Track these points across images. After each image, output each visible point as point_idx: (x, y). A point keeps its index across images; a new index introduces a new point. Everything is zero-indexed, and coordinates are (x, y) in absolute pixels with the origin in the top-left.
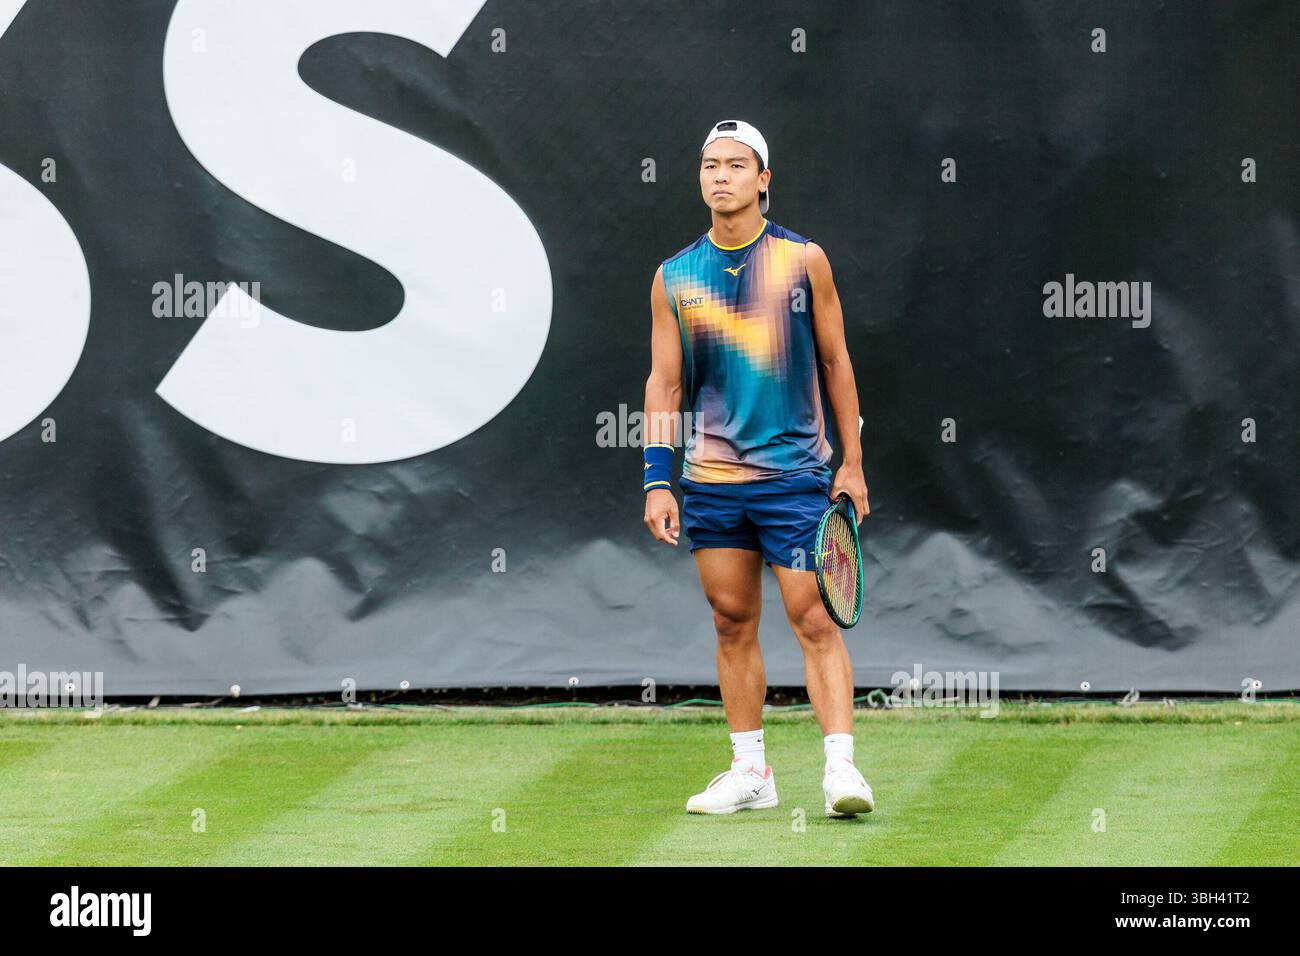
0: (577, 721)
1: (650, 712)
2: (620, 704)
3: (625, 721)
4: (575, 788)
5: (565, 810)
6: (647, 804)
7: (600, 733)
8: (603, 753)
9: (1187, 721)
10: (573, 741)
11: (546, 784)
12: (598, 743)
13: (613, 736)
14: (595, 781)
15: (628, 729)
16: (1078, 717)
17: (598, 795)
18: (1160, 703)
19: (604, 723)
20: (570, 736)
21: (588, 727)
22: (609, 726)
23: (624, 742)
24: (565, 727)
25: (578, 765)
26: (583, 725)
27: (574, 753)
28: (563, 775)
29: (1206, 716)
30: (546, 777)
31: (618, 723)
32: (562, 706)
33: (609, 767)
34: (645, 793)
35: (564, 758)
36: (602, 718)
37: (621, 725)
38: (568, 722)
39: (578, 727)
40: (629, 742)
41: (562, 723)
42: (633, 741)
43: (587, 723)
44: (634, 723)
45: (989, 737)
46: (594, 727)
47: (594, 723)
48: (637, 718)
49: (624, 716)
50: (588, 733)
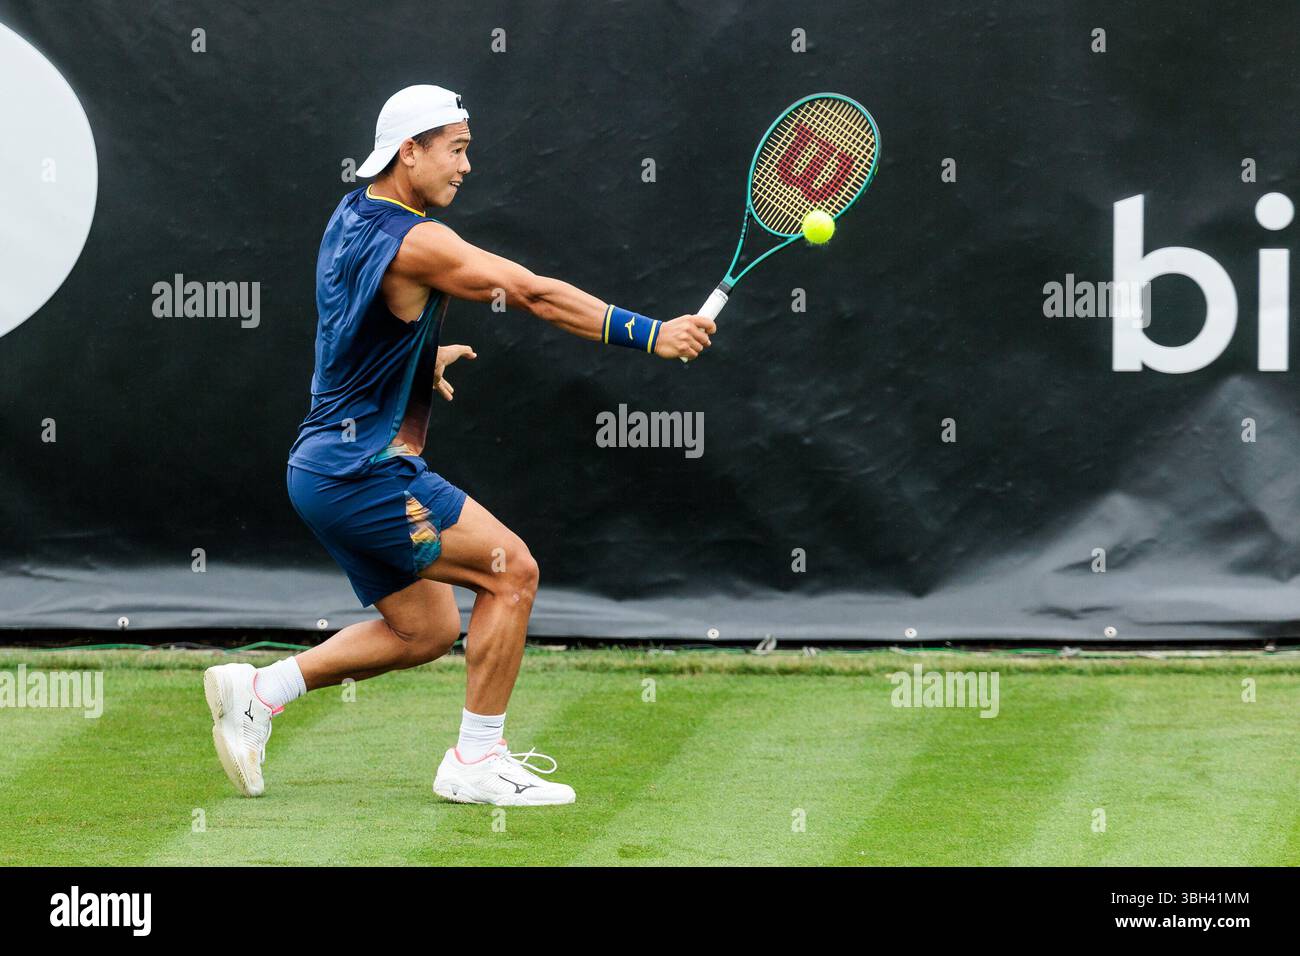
0: (127, 666)
1: (212, 656)
2: (178, 647)
3: (183, 667)
4: (123, 743)
5: (111, 768)
6: (205, 762)
7: (154, 680)
8: (156, 703)
9: (831, 672)
10: (122, 690)
11: (90, 739)
12: (151, 691)
13: (168, 683)
14: (147, 735)
15: (187, 675)
16: (705, 668)
17: (149, 752)
18: (800, 652)
19: (158, 668)
20: (119, 683)
21: (140, 673)
22: (165, 671)
23: (180, 690)
24: (114, 672)
25: (127, 715)
26: (133, 671)
27: (122, 702)
28: (110, 728)
29: (853, 668)
30: (89, 729)
31: (174, 669)
32: (109, 649)
33: (164, 719)
34: (204, 750)
35: (111, 708)
36: (156, 663)
37: (177, 671)
38: (117, 667)
39: (127, 673)
40: (186, 690)
41: (109, 668)
42: (191, 689)
43: (139, 669)
44: (193, 669)
45: (602, 688)
46: (147, 673)
47: (146, 668)
48: (196, 663)
49: (182, 661)
50: (140, 679)
